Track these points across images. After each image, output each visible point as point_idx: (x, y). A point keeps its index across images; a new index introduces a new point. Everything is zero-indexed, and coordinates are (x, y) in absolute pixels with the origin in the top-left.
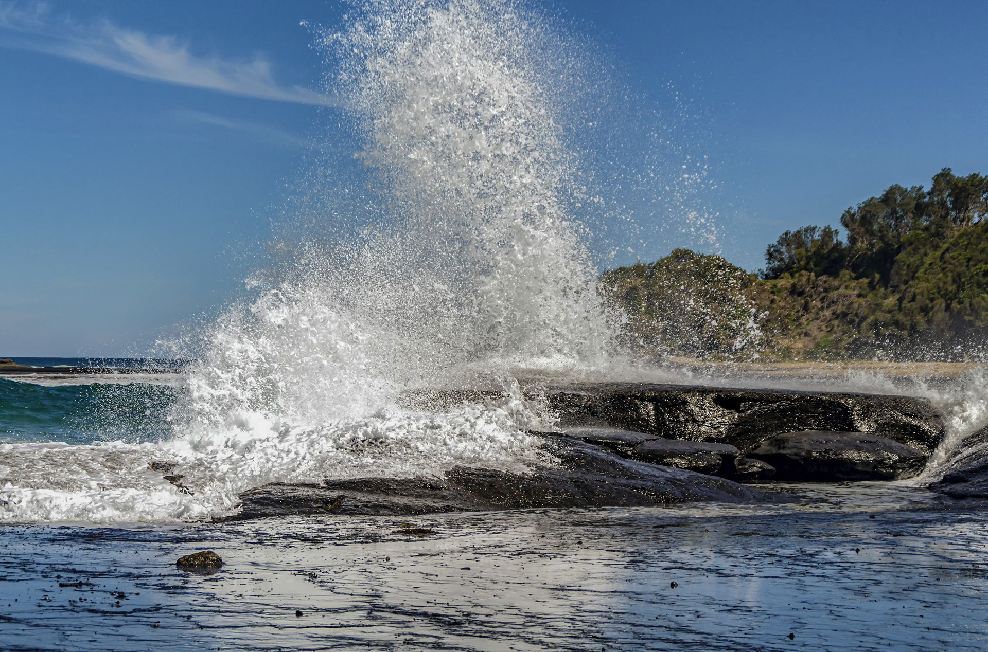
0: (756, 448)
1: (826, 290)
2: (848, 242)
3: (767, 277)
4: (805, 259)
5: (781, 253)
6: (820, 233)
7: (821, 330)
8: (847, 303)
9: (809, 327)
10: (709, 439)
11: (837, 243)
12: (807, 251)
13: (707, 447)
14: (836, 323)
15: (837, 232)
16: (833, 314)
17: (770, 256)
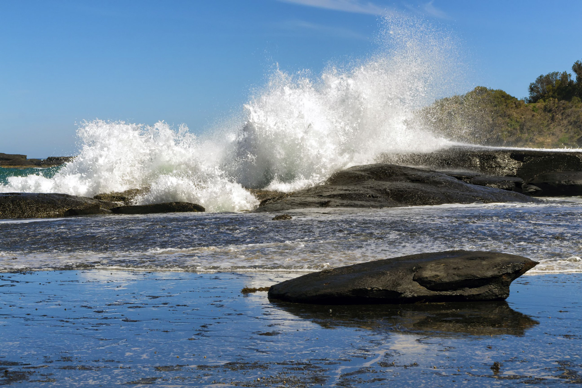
0: (532, 180)
1: (564, 109)
2: (576, 81)
3: (530, 102)
4: (552, 91)
5: (538, 88)
6: (560, 76)
7: (562, 132)
8: (576, 116)
9: (554, 130)
10: (508, 176)
11: (570, 82)
12: (553, 86)
13: (508, 179)
14: (570, 127)
15: (570, 75)
16: (568, 122)
17: (532, 89)
